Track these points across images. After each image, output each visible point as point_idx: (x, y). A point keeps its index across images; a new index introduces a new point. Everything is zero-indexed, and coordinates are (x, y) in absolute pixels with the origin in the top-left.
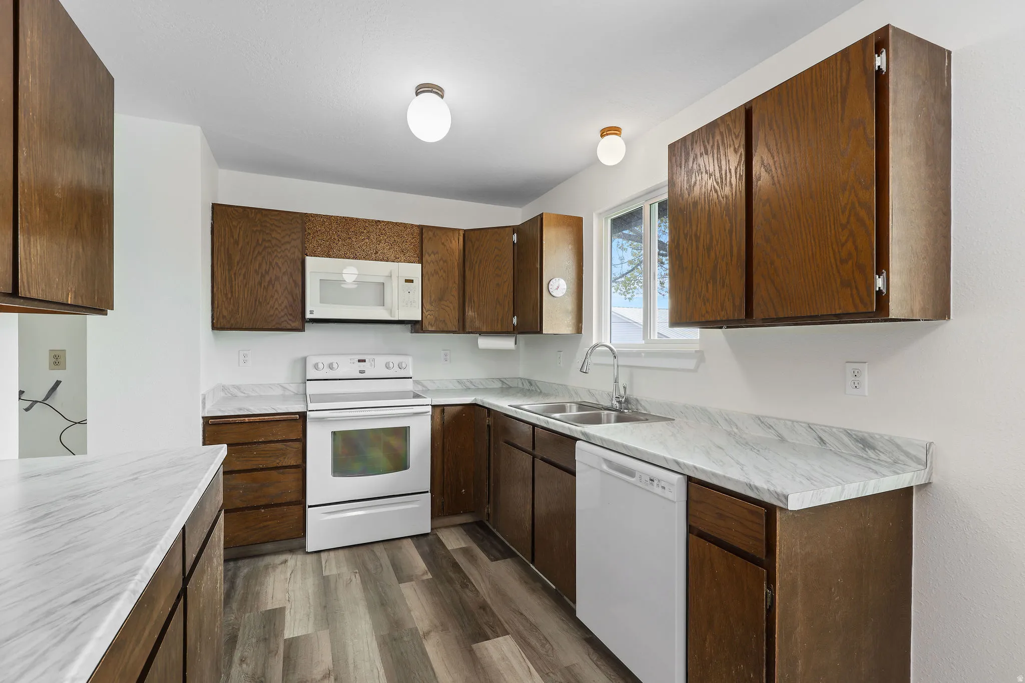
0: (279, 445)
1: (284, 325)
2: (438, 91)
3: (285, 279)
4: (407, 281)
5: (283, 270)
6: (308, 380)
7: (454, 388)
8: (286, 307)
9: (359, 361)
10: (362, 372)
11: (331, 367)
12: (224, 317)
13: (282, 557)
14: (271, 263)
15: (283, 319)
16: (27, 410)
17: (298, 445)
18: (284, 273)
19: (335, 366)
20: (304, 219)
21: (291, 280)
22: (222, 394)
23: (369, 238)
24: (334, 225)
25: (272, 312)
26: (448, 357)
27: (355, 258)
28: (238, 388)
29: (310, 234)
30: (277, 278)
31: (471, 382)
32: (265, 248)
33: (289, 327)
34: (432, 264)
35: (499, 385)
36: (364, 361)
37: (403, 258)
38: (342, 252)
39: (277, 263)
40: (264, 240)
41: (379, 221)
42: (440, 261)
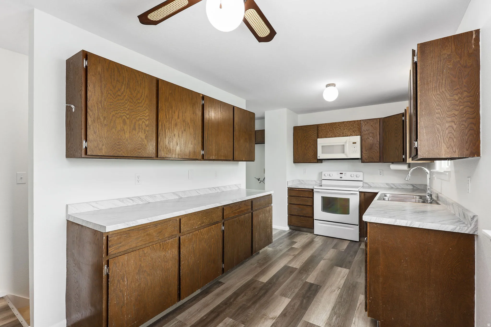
0: (306, 198)
1: (312, 161)
2: (334, 85)
3: (312, 146)
4: (353, 143)
5: (312, 143)
6: (323, 180)
7: (384, 187)
8: (312, 156)
9: (340, 174)
10: (341, 178)
11: (330, 175)
12: (296, 159)
13: (307, 233)
14: (308, 142)
15: (311, 159)
16: (260, 183)
17: (312, 199)
18: (312, 145)
19: (331, 175)
20: (317, 127)
21: (314, 147)
22: (299, 182)
23: (340, 129)
24: (328, 126)
25: (308, 157)
26: (382, 173)
27: (335, 137)
28: (303, 181)
29: (320, 131)
30: (310, 147)
31: (394, 185)
32: (307, 137)
33: (313, 162)
34: (366, 135)
35: (412, 187)
36: (342, 174)
37: (354, 134)
38: (330, 135)
39: (310, 142)
40: (306, 135)
41: (344, 122)
42: (370, 133)
